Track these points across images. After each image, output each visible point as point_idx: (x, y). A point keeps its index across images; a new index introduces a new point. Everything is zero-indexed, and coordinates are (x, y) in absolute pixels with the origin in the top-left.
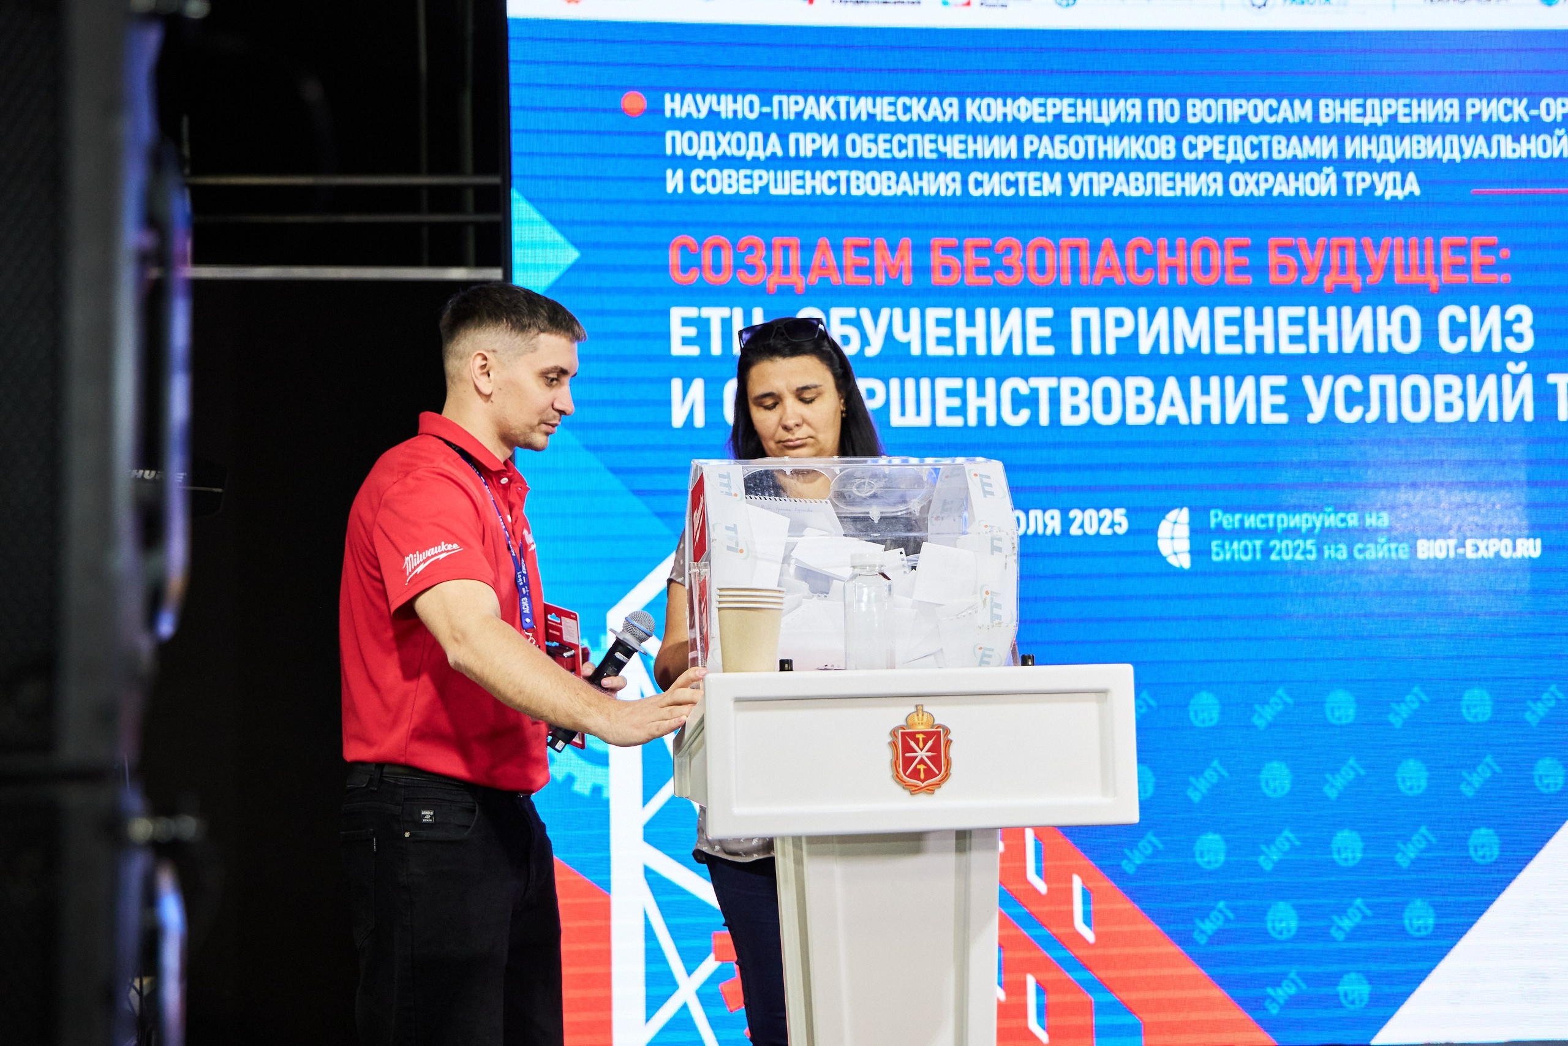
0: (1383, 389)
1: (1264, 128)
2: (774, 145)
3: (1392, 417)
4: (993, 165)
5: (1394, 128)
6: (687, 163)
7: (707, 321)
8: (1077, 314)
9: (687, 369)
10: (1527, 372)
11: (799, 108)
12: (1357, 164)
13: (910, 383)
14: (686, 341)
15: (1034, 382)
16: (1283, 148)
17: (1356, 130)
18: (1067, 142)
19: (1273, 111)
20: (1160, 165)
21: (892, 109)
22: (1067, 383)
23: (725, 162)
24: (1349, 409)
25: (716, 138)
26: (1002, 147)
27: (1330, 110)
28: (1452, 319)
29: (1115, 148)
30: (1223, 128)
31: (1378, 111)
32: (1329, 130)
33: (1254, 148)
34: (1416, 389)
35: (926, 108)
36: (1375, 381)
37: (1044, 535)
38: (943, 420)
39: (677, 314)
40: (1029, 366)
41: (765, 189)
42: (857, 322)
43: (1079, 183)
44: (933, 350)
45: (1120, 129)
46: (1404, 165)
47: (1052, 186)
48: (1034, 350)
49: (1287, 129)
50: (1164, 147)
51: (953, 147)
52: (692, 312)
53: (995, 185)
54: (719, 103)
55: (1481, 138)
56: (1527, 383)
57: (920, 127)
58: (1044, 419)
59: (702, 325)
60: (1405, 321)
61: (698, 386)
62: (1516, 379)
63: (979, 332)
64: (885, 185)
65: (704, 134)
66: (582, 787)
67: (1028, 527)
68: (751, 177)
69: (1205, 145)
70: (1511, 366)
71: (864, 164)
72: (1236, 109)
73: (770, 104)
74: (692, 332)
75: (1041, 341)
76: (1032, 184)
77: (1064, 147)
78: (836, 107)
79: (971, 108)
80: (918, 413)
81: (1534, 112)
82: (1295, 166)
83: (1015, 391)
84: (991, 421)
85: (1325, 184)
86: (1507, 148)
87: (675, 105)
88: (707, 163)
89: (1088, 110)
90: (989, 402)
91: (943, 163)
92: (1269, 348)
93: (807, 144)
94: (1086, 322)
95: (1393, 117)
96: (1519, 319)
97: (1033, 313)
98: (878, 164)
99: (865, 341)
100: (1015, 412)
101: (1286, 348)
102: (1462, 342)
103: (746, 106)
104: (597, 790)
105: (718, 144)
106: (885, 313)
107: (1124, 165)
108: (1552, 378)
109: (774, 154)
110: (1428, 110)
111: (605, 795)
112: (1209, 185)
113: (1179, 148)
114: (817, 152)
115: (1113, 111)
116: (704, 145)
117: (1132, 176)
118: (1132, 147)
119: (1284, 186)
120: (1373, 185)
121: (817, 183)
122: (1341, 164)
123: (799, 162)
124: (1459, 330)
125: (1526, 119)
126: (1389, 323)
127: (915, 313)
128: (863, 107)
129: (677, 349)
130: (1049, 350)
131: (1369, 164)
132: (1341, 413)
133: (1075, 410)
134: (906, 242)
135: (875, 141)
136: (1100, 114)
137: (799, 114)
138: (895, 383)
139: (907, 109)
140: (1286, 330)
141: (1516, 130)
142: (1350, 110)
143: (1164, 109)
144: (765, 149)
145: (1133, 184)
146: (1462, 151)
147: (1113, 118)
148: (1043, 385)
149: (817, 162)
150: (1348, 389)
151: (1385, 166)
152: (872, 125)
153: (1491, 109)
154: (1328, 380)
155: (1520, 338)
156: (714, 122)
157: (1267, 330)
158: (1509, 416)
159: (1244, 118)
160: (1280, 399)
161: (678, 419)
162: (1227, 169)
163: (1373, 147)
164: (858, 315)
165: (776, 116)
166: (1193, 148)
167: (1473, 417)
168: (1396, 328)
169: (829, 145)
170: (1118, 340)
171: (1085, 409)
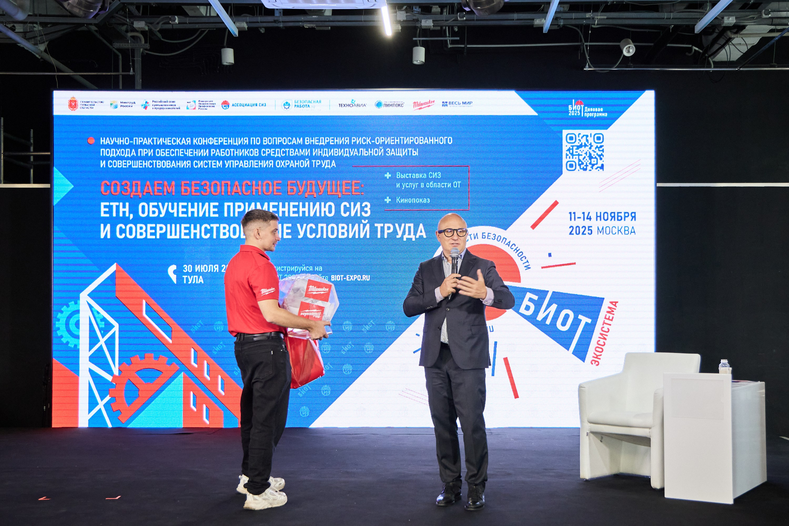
0: (322, 228)
1: (287, 146)
2: (134, 153)
3: (325, 237)
4: (201, 158)
5: (328, 146)
6: (107, 159)
7: (112, 206)
8: (226, 204)
9: (105, 221)
10: (368, 223)
11: (141, 141)
12: (316, 158)
13: (173, 225)
14: (105, 212)
15: (212, 225)
16: (293, 153)
17: (317, 147)
18: (224, 151)
19: (290, 141)
20: (254, 158)
21: (170, 141)
22: (222, 226)
23: (118, 158)
24: (311, 234)
25: (116, 150)
26: (204, 153)
27: (308, 141)
28: (345, 206)
29: (239, 153)
30: (274, 146)
31: (323, 141)
32: (307, 147)
33: (283, 152)
34: (333, 228)
35: (181, 141)
36: (320, 225)
37: (213, 272)
38: (183, 237)
39: (103, 204)
40: (210, 220)
41: (130, 166)
42: (157, 207)
43: (228, 164)
44: (181, 215)
45: (241, 147)
46: (331, 158)
47: (219, 164)
48: (212, 215)
49: (294, 146)
50: (255, 152)
51: (189, 153)
52: (107, 204)
53: (201, 164)
54: (117, 140)
55: (356, 150)
56: (368, 227)
57: (179, 147)
58: (215, 237)
59: (110, 207)
60: (330, 207)
61: (108, 226)
62: (365, 225)
63: (195, 210)
64: (168, 164)
65: (112, 150)
66: (71, 345)
67: (208, 269)
68: (126, 162)
69: (268, 151)
70: (363, 221)
71: (161, 158)
72: (278, 141)
73: (133, 140)
74: (107, 210)
75: (214, 213)
76: (213, 164)
77: (224, 153)
78: (153, 141)
79: (195, 141)
80: (176, 235)
81: (373, 141)
82: (296, 158)
83: (206, 228)
84: (198, 237)
85: (306, 164)
86: (365, 153)
87: (103, 141)
88: (113, 158)
89: (231, 141)
90: (198, 231)
91: (185, 158)
92: (287, 215)
93: (143, 152)
94: (229, 207)
95: (328, 143)
96: (366, 206)
97: (212, 204)
98: (165, 158)
99: (160, 213)
100: (205, 234)
101: (292, 215)
102: (348, 213)
103: (124, 141)
104: (76, 346)
105: (116, 152)
106: (166, 204)
107: (242, 158)
108: (376, 225)
109: (133, 155)
110: (339, 141)
111: (78, 348)
112: (270, 164)
113: (260, 152)
114: (147, 155)
115: (239, 142)
116: (112, 153)
117: (245, 161)
118: (245, 152)
119: (292, 164)
120: (321, 165)
121: (146, 164)
122: (311, 158)
123: (141, 158)
124: (347, 209)
125: (370, 143)
126: (325, 207)
127: (175, 204)
128: (161, 141)
129: (103, 215)
130: (217, 215)
131: (321, 158)
132: (309, 236)
133: (224, 234)
134: (173, 183)
135: (165, 151)
136: (235, 142)
137: (141, 143)
138: (169, 226)
139: (175, 141)
140: (292, 209)
141: (367, 147)
142: (315, 141)
143: (255, 141)
144: (130, 154)
145: (245, 164)
146: (350, 153)
147: (239, 143)
148: (215, 226)
149: (146, 158)
150: (311, 228)
151: (326, 158)
152: (164, 146)
153: (359, 141)
154: (305, 225)
155: (366, 212)
156: (115, 146)
157: (286, 209)
158: (362, 236)
159: (281, 143)
160: (289, 231)
161: (102, 236)
162: (275, 159)
163: (322, 152)
164: (158, 204)
165: (134, 144)
166: (264, 152)
167: (350, 236)
168: (327, 209)
169: (150, 153)
170: (239, 212)
171: (227, 233)
